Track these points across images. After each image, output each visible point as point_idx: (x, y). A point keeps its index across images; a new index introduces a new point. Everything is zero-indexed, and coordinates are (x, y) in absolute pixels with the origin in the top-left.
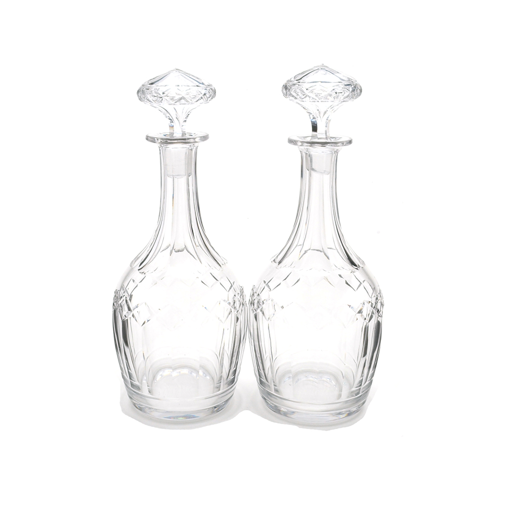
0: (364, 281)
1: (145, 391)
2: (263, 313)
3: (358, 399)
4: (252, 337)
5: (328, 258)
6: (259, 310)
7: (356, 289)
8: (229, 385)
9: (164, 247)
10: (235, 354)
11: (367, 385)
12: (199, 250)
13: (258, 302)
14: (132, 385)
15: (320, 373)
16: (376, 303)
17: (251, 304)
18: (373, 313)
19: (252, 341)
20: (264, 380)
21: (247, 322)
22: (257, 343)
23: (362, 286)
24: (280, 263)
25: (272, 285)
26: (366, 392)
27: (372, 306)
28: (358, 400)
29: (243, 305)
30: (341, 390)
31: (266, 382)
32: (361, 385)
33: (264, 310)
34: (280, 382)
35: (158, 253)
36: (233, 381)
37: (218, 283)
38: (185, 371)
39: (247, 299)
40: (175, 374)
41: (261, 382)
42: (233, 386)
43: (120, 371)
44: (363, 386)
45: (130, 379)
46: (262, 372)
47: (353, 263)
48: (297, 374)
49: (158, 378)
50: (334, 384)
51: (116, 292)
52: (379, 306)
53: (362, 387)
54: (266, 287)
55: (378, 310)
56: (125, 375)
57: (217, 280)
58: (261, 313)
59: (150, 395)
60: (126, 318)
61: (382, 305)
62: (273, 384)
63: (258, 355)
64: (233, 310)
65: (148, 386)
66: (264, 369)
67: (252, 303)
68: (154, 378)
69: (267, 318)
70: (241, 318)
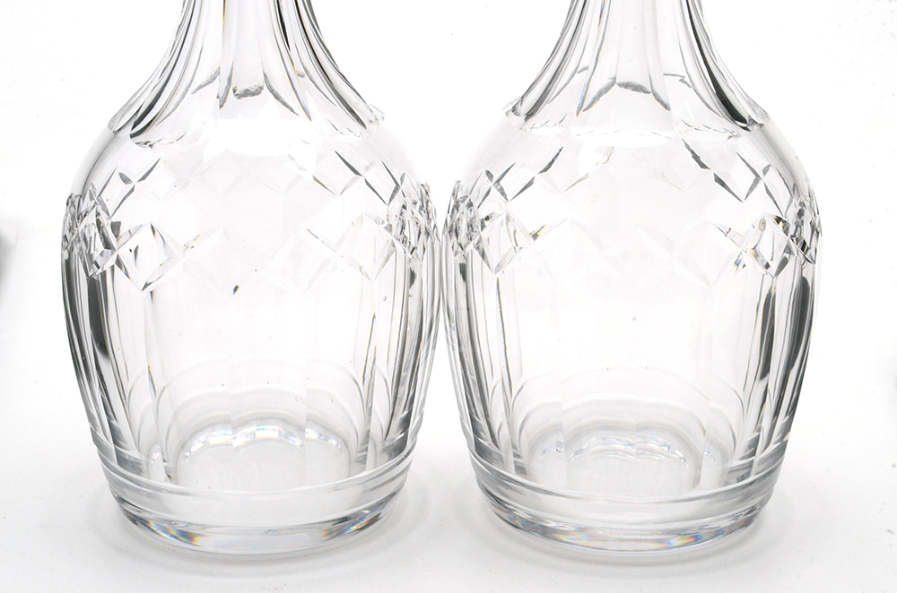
0: (765, 171)
1: (157, 477)
2: (483, 255)
3: (746, 490)
4: (454, 325)
5: (666, 107)
6: (470, 247)
7: (742, 196)
8: (391, 457)
9: (201, 78)
10: (407, 376)
11: (771, 456)
12: (303, 85)
13: (470, 226)
14: (121, 460)
15: (642, 428)
16: (799, 226)
17: (450, 232)
18: (788, 250)
19: (454, 333)
20: (487, 442)
21: (439, 282)
22: (467, 350)
23: (761, 186)
24: (529, 115)
25: (511, 184)
26: (770, 474)
27: (786, 232)
28: (747, 492)
29: (428, 234)
30: (699, 467)
31: (493, 447)
32: (753, 454)
33: (484, 245)
34: (532, 450)
35: (183, 96)
36: (399, 448)
37: (361, 181)
38: (271, 431)
39: (441, 218)
40: (240, 439)
41: (480, 450)
42: (403, 460)
43: (87, 425)
44: (760, 455)
45: (116, 442)
46: (482, 421)
47: (734, 115)
48: (578, 434)
49: (196, 446)
50: (681, 455)
51: (70, 202)
52: (806, 233)
53: (757, 458)
54: (494, 191)
55: (805, 243)
56: (100, 434)
57: (356, 172)
58: (477, 255)
59: (170, 485)
60: (100, 271)
61: (815, 230)
62: (511, 451)
63: (472, 377)
64: (399, 246)
65: (164, 461)
66: (487, 416)
67: (453, 231)
68: (183, 446)
69: (494, 264)
70: (423, 274)
